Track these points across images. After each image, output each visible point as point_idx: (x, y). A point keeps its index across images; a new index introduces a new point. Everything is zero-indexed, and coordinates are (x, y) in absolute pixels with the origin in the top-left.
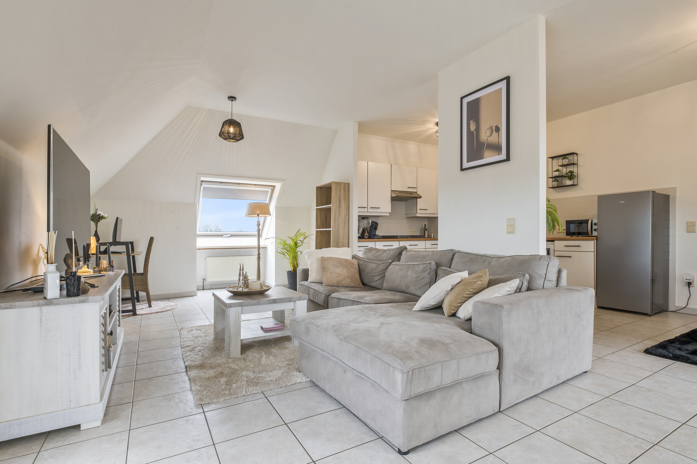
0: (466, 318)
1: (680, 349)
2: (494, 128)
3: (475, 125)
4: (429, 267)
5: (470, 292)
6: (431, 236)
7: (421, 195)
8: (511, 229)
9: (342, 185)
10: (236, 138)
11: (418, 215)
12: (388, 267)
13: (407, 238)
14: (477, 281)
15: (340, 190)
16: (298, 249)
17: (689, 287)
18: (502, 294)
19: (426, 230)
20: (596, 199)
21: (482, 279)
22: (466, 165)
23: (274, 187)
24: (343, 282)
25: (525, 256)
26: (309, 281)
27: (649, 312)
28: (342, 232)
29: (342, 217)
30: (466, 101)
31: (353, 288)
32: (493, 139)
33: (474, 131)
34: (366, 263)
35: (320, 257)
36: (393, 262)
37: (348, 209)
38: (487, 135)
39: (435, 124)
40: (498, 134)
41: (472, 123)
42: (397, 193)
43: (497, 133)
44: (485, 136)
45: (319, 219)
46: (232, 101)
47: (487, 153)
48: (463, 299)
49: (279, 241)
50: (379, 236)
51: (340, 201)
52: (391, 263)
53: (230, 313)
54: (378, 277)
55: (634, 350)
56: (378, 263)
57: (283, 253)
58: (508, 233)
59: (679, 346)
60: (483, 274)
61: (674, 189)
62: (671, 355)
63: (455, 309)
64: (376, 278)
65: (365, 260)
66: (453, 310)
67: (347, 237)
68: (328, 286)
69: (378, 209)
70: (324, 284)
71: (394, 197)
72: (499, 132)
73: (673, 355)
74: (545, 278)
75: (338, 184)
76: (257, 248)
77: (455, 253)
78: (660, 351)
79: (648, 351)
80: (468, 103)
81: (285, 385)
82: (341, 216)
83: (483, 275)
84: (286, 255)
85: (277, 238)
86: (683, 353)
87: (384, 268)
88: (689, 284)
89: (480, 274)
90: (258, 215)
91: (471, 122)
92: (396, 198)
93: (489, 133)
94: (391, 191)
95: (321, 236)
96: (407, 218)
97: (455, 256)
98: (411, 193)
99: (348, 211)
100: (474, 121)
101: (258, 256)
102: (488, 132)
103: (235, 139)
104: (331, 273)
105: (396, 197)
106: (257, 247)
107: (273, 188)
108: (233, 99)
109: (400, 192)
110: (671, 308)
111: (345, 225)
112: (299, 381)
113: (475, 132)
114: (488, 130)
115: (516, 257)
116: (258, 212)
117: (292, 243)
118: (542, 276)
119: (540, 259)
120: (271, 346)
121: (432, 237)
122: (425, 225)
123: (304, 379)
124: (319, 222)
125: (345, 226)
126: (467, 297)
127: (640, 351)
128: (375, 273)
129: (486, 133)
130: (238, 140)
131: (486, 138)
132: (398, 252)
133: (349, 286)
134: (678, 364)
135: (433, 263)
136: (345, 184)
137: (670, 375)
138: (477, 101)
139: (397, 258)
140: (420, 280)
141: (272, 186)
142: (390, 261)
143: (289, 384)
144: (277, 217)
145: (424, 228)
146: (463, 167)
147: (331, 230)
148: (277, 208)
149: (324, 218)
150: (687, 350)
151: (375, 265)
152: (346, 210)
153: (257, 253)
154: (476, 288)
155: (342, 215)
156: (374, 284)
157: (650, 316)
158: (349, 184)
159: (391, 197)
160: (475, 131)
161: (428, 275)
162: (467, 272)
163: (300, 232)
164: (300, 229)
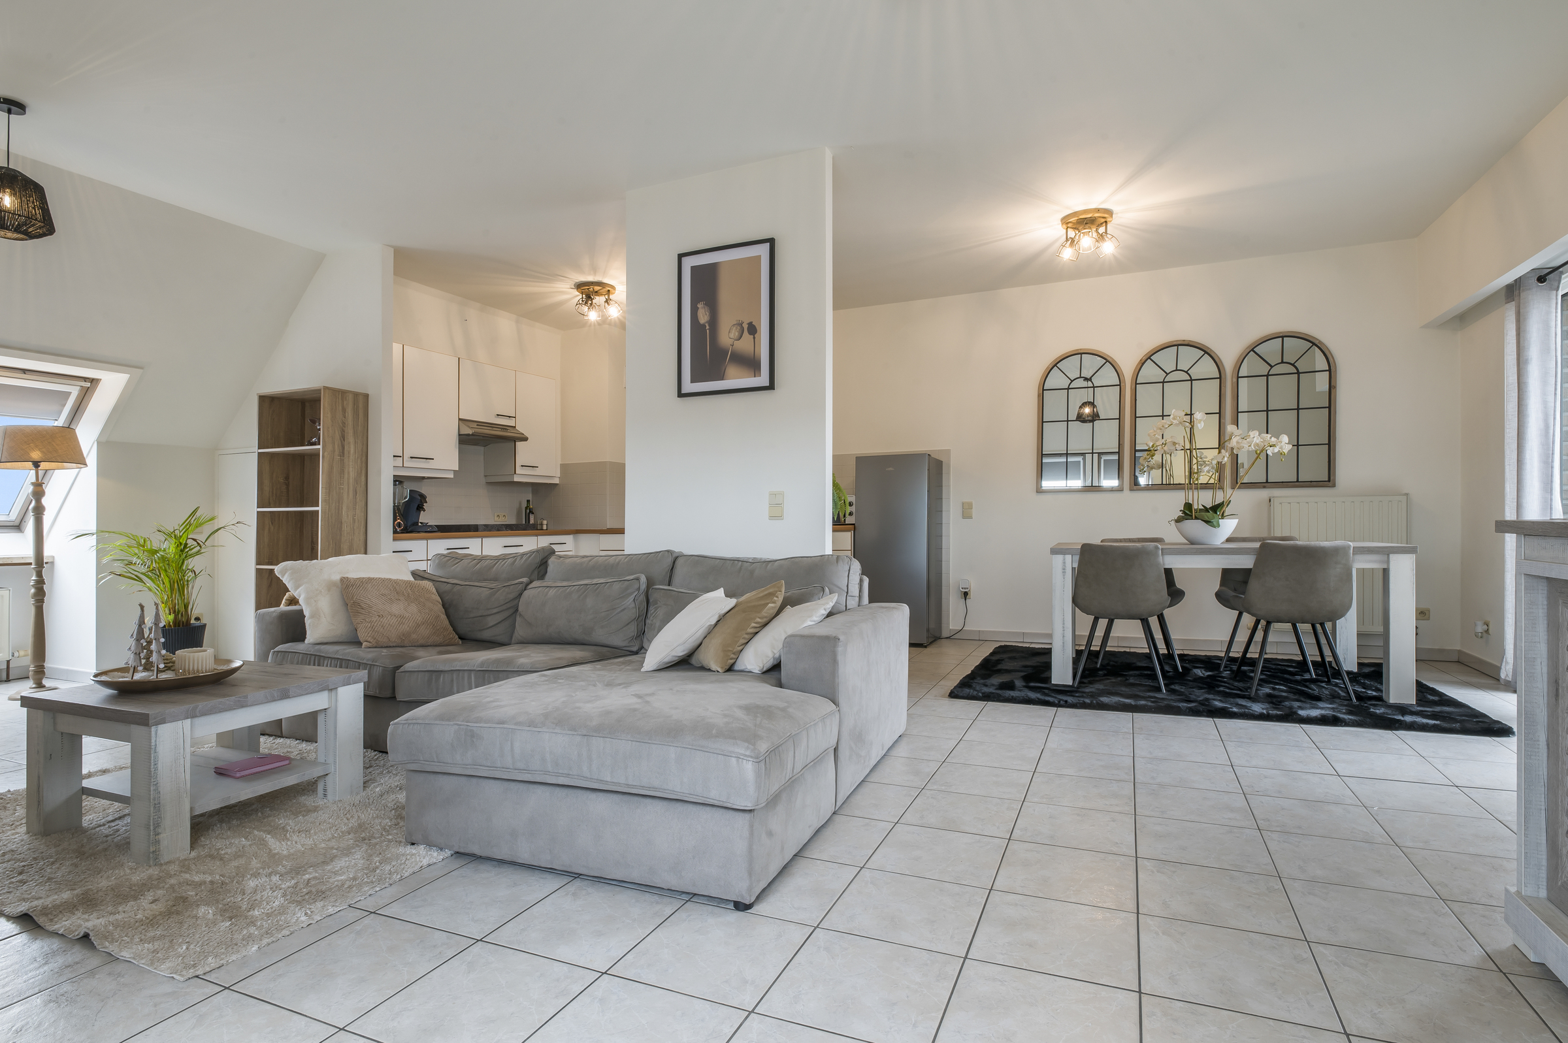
0: (765, 669)
1: (986, 685)
2: (745, 326)
3: (708, 314)
4: (636, 586)
5: (756, 623)
6: (542, 524)
7: (526, 434)
8: (776, 514)
9: (350, 397)
10: (30, 230)
11: (516, 479)
12: (520, 595)
13: (498, 530)
14: (768, 604)
15: (344, 410)
16: (194, 563)
17: (965, 600)
18: (814, 621)
19: (531, 512)
20: (853, 463)
21: (775, 598)
22: (688, 387)
23: (94, 382)
24: (414, 636)
25: (811, 557)
26: (306, 641)
27: (924, 641)
28: (348, 516)
29: (348, 479)
30: (688, 263)
31: (442, 646)
32: (744, 345)
33: (707, 325)
34: (458, 587)
35: (336, 577)
36: (531, 582)
37: (364, 458)
38: (732, 335)
39: (574, 285)
40: (754, 338)
41: (702, 308)
42: (474, 425)
43: (752, 336)
44: (727, 336)
45: (267, 482)
46: (9, 112)
47: (731, 370)
48: (746, 636)
49: (121, 541)
50: (431, 526)
51: (343, 438)
52: (528, 584)
53: (158, 740)
54: (499, 618)
55: (936, 696)
56: (493, 586)
57: (136, 576)
58: (772, 517)
59: (982, 681)
60: (776, 589)
61: (948, 451)
62: (981, 695)
63: (732, 656)
64: (491, 621)
65: (452, 582)
66: (731, 659)
67: (363, 529)
68: (376, 647)
69: (429, 462)
70: (364, 644)
71: (468, 435)
72: (756, 336)
73: (983, 693)
74: (847, 593)
75: (339, 394)
76: (31, 564)
77: (676, 558)
78: (967, 691)
79: (953, 695)
80: (694, 269)
81: (399, 876)
82: (346, 476)
83: (777, 592)
84: (145, 581)
85: (103, 533)
86: (992, 690)
87: (512, 596)
88: (966, 594)
89: (771, 590)
90: (36, 465)
91: (700, 306)
92: (471, 437)
93: (737, 334)
94: (460, 419)
95: (272, 528)
96: (489, 483)
97: (677, 562)
98: (504, 428)
99: (364, 465)
100: (705, 304)
101: (36, 588)
102: (733, 331)
103: (20, 232)
104: (379, 616)
105: (472, 435)
106: (32, 561)
107: (88, 385)
108: (13, 108)
109: (480, 424)
110: (945, 634)
111: (356, 498)
112: (425, 862)
113: (707, 327)
114: (734, 328)
115: (797, 560)
116: (36, 455)
117: (171, 548)
118: (843, 590)
119: (837, 562)
120: (262, 813)
121: (545, 527)
122: (528, 501)
123: (436, 856)
124: (267, 489)
125: (356, 501)
126: (751, 633)
127: (943, 696)
128: (488, 609)
129: (729, 332)
130: (31, 237)
131: (730, 342)
132: (538, 560)
133: (429, 644)
134: (991, 705)
135: (643, 579)
136: (356, 395)
137: (990, 719)
138: (713, 268)
139: (536, 572)
140: (617, 614)
141: (85, 379)
142: (525, 580)
143: (406, 874)
144: (102, 472)
145: (526, 508)
146: (683, 391)
147: (318, 511)
148: (103, 445)
149: (281, 480)
150: (993, 685)
151: (486, 592)
152: (359, 461)
153: (34, 578)
154: (766, 615)
155: (349, 473)
156: (486, 635)
157: (926, 647)
158: (366, 396)
159: (459, 435)
160: (709, 326)
161: (633, 603)
162: (721, 590)
163: (198, 514)
164: (199, 507)
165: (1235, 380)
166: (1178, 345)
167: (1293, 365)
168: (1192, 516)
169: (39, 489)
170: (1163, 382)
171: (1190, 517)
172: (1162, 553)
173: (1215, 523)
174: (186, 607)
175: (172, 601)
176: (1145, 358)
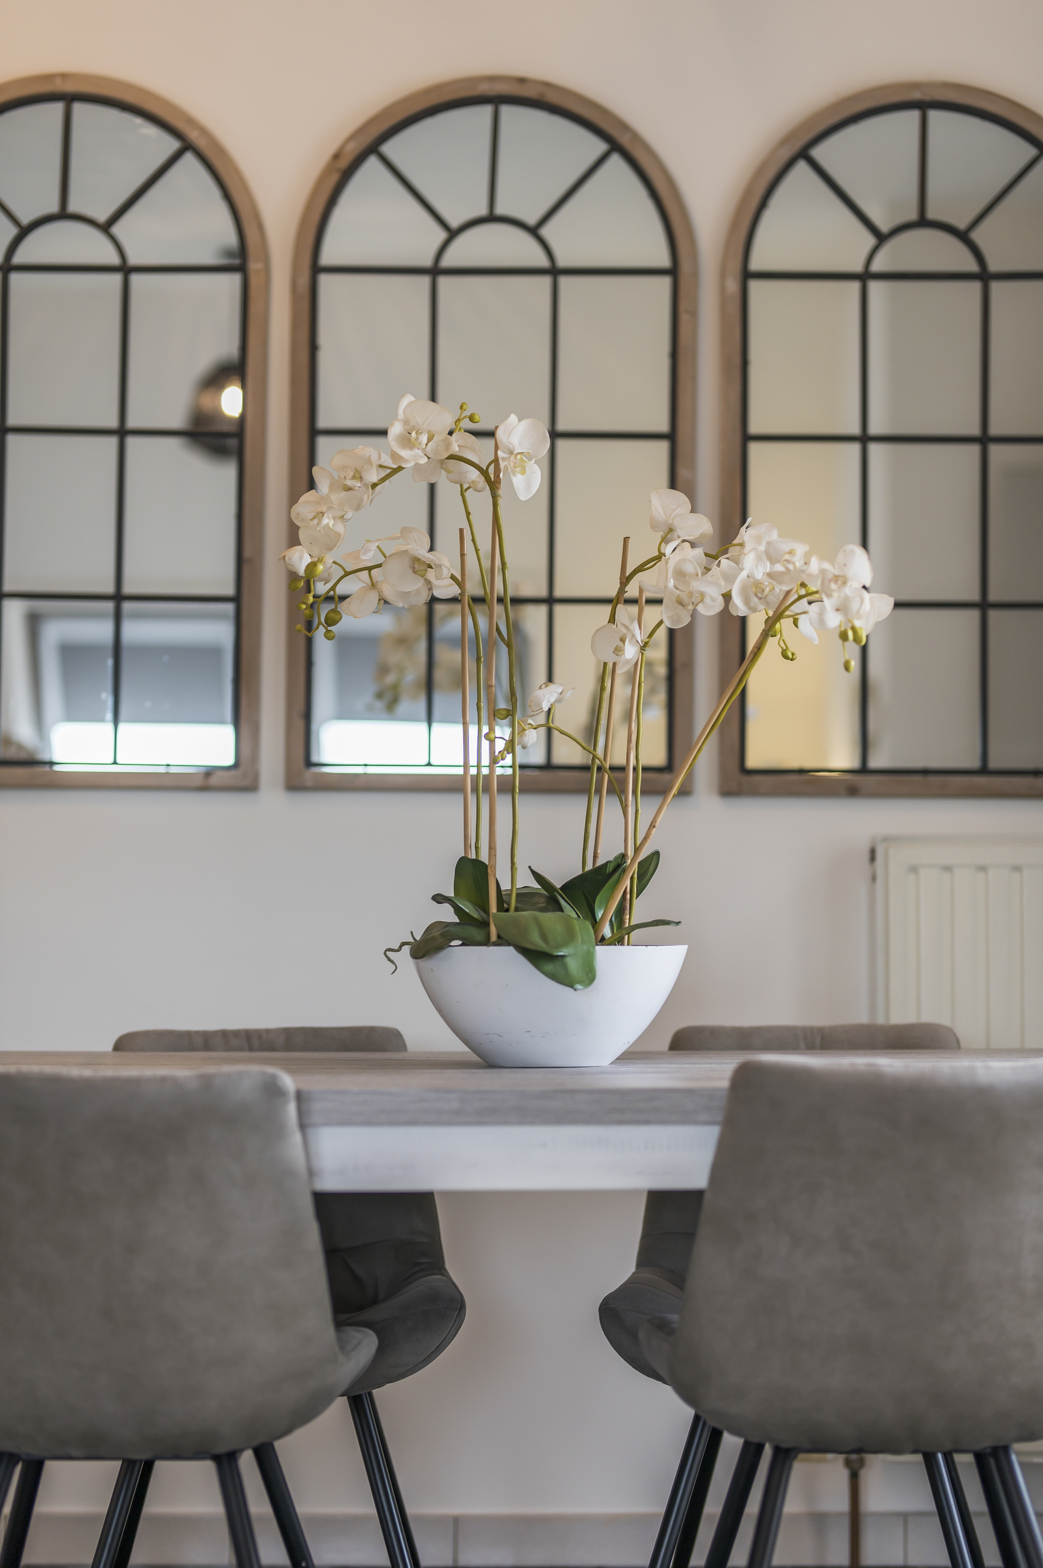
165: (733, 286)
166: (497, 101)
167: (963, 236)
168: (484, 924)
170: (435, 271)
171: (476, 934)
172: (301, 1113)
173: (573, 965)
176: (353, 149)
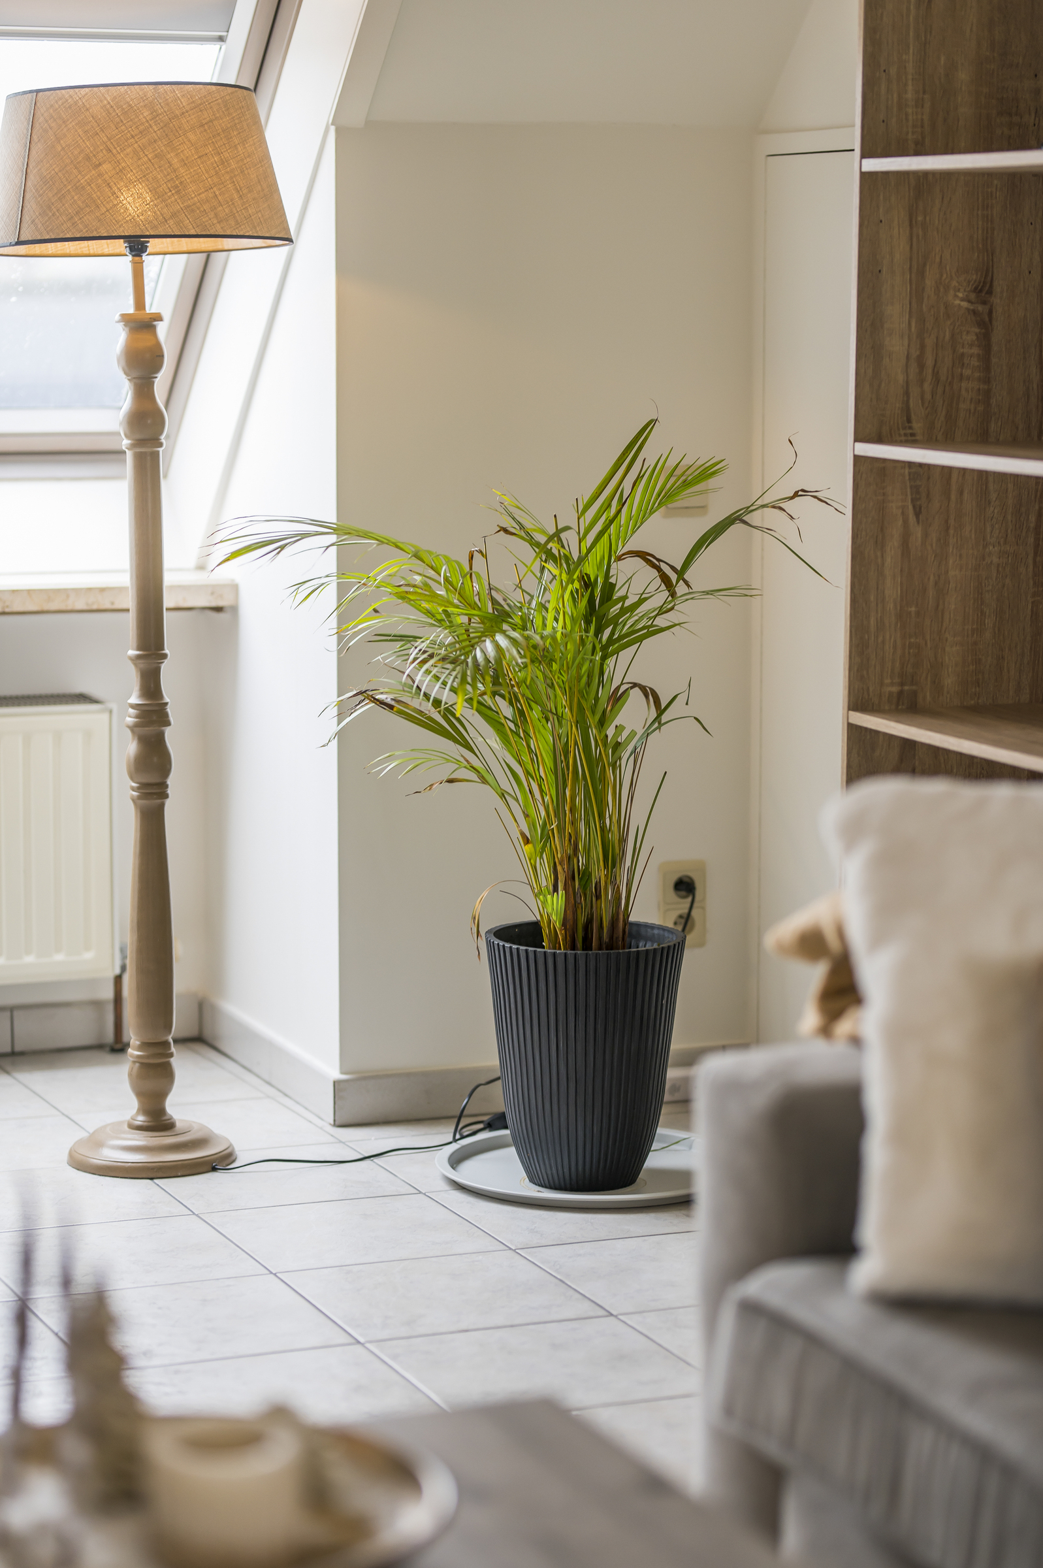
45: (896, 313)
49: (393, 566)
57: (441, 708)
84: (472, 735)
95: (917, 532)
124: (896, 346)
149: (959, 301)
153: (135, 699)
163: (650, 453)
164: (652, 423)
169: (145, 340)
174: (612, 859)
175: (561, 829)
